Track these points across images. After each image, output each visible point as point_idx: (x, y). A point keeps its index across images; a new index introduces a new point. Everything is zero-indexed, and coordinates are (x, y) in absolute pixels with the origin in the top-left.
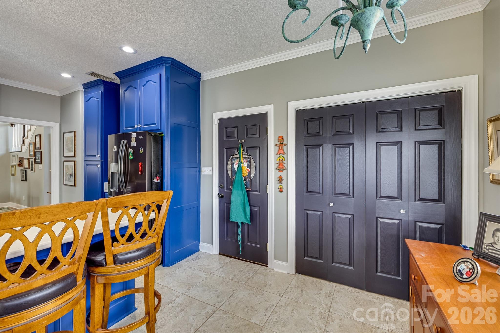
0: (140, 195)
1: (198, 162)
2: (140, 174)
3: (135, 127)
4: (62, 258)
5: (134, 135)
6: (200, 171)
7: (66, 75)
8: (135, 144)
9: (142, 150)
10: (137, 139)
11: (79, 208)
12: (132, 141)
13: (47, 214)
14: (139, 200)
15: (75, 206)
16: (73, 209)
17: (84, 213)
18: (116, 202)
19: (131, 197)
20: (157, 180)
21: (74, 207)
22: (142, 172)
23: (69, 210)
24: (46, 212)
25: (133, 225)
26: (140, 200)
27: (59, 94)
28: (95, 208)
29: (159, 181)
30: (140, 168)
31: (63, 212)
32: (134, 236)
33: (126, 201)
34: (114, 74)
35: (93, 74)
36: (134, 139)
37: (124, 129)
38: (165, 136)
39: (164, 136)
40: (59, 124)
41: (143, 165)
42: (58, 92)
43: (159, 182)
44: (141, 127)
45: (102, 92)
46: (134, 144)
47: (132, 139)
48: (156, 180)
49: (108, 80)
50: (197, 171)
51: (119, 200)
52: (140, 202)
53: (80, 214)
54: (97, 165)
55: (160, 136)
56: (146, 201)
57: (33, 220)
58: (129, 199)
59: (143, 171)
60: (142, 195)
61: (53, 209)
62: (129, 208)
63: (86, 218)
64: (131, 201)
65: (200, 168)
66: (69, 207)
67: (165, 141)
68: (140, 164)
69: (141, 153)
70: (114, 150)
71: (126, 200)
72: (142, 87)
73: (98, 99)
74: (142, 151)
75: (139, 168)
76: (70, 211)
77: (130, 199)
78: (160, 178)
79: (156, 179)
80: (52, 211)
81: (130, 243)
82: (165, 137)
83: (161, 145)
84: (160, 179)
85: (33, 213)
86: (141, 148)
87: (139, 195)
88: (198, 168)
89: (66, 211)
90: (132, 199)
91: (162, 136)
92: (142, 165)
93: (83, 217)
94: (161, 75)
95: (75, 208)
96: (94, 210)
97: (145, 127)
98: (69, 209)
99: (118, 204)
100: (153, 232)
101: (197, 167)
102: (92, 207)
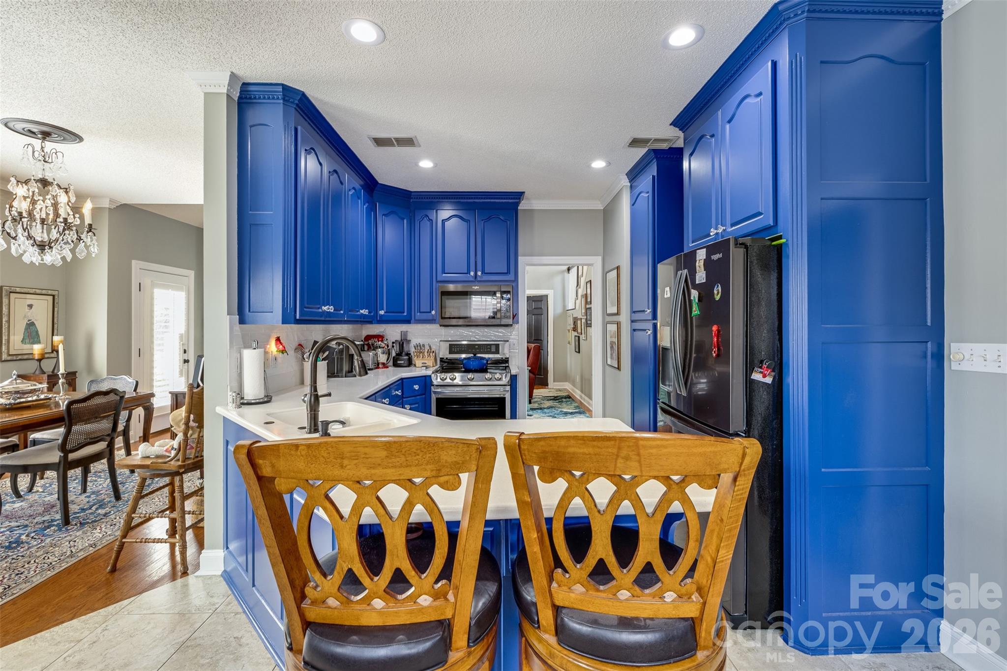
0: (616, 440)
1: (929, 324)
2: (714, 355)
3: (711, 234)
4: (414, 577)
5: (701, 254)
6: (939, 357)
7: (599, 164)
8: (704, 276)
9: (720, 291)
10: (708, 263)
11: (430, 455)
12: (697, 271)
13: (357, 459)
14: (616, 459)
15: (417, 450)
16: (415, 458)
17: (446, 473)
18: (544, 452)
19: (588, 442)
20: (764, 376)
21: (414, 450)
22: (719, 349)
23: (403, 459)
24: (353, 454)
25: (604, 535)
26: (620, 461)
27: (600, 205)
28: (476, 463)
29: (769, 380)
30: (715, 339)
31: (390, 461)
32: (614, 574)
33: (574, 453)
34: (670, 125)
35: (636, 142)
36: (702, 262)
37: (689, 245)
38: (790, 243)
39: (786, 244)
40: (601, 257)
41: (721, 333)
42: (599, 202)
43: (770, 383)
44: (724, 230)
45: (653, 177)
46: (701, 277)
47: (697, 264)
48: (761, 376)
49: (665, 146)
50: (925, 357)
51: (551, 446)
52: (619, 465)
53: (434, 472)
54: (645, 330)
55: (774, 245)
56: (641, 466)
57: (332, 468)
58: (582, 451)
59: (722, 348)
60: (623, 444)
61: (367, 450)
62: (588, 479)
63: (457, 484)
64: (588, 456)
65: (940, 346)
66: (403, 451)
67: (788, 257)
68: (715, 328)
69: (718, 298)
70: (666, 296)
71: (571, 450)
72: (728, 126)
73: (648, 192)
74: (718, 293)
75: (712, 340)
76: (407, 460)
77: (585, 450)
78: (773, 371)
79: (761, 372)
80: (365, 454)
81: (602, 588)
82: (788, 247)
83: (778, 272)
84: (773, 374)
85: (329, 453)
86: (718, 286)
87: (612, 443)
88: (929, 344)
89: (398, 459)
90: (590, 450)
91: (781, 245)
92: (719, 331)
93: (447, 482)
94: (774, 65)
95: (418, 455)
96: (475, 468)
97: (734, 228)
98: (405, 455)
99: (551, 459)
100: (681, 579)
101: (927, 342)
102: (468, 458)
